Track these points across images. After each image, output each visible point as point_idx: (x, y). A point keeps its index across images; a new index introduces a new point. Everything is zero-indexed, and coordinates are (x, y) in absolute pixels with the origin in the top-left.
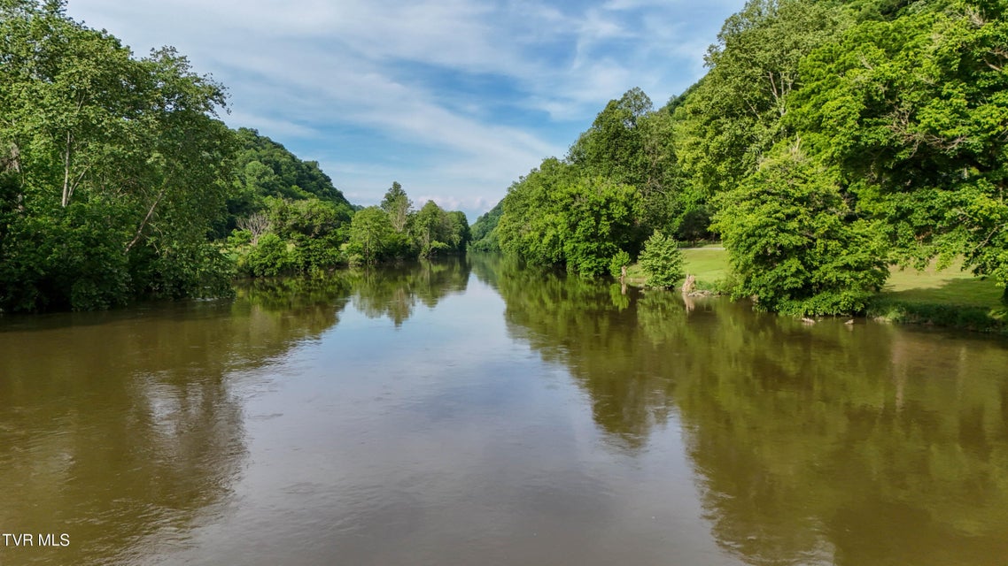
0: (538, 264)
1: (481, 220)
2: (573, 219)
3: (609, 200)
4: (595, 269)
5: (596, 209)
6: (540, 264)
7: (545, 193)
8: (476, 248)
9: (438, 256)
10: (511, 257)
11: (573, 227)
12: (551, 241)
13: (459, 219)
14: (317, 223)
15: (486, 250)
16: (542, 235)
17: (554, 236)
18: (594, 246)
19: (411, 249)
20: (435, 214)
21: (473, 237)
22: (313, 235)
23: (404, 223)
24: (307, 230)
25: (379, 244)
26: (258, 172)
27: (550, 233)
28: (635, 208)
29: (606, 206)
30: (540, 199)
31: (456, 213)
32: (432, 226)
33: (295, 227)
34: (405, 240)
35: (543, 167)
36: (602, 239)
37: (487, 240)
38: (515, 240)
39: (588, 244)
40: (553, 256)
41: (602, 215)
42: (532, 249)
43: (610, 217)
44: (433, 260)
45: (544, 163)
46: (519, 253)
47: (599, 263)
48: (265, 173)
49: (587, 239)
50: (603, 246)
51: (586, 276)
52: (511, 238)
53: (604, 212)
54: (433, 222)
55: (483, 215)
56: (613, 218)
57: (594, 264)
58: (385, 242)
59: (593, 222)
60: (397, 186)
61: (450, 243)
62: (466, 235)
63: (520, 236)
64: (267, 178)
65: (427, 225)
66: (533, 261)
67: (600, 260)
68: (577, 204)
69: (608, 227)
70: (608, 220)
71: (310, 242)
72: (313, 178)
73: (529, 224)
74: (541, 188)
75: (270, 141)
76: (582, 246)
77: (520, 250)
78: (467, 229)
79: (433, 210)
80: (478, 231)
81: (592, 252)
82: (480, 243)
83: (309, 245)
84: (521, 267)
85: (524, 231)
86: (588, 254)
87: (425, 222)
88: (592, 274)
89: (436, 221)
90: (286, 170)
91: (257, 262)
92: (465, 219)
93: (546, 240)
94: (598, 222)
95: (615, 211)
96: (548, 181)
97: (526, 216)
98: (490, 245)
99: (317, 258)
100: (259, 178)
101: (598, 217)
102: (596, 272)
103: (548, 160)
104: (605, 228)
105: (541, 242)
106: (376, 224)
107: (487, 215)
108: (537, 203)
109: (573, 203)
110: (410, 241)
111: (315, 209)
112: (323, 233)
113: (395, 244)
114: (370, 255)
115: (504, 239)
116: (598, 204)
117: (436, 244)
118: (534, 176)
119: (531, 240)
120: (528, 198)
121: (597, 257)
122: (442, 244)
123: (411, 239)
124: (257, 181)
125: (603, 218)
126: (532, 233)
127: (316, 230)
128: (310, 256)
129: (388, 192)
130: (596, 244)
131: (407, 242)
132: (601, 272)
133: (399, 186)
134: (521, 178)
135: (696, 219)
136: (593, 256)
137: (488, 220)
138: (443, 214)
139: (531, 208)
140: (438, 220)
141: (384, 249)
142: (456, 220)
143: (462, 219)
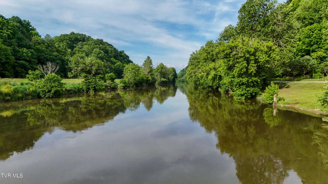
0: (203, 88)
1: (181, 71)
2: (231, 63)
3: (256, 50)
4: (246, 95)
5: (247, 56)
6: (206, 88)
7: (207, 56)
8: (179, 81)
9: (163, 84)
10: (192, 85)
11: (230, 68)
12: (213, 77)
13: (173, 70)
14: (94, 68)
15: (183, 82)
16: (208, 74)
17: (214, 75)
18: (245, 80)
19: (150, 81)
20: (162, 68)
21: (178, 76)
22: (92, 75)
23: (149, 71)
24: (89, 72)
25: (135, 79)
26: (97, 53)
27: (213, 73)
28: (273, 55)
29: (254, 54)
30: (205, 59)
31: (172, 68)
32: (161, 73)
33: (82, 70)
34: (148, 78)
35: (206, 45)
36: (250, 75)
37: (183, 78)
38: (193, 77)
39: (241, 79)
40: (214, 85)
41: (251, 60)
42: (202, 81)
43: (256, 61)
44: (161, 85)
45: (207, 43)
46: (195, 83)
47: (248, 91)
48: (100, 53)
49: (240, 75)
50: (250, 80)
51: (239, 99)
52: (192, 77)
53: (252, 58)
54: (161, 71)
55: (182, 70)
56: (259, 62)
57: (244, 92)
58: (137, 78)
59: (246, 65)
60: (149, 58)
61: (169, 79)
62: (175, 76)
63: (196, 76)
64: (100, 55)
65: (159, 72)
66: (202, 87)
67: (248, 89)
68: (234, 53)
69: (255, 68)
70: (255, 63)
71: (90, 78)
72: (121, 56)
73: (200, 70)
74: (206, 54)
75: (107, 43)
76: (237, 80)
77: (195, 82)
78: (176, 74)
79: (162, 67)
80: (180, 75)
81: (243, 84)
82: (181, 79)
83: (89, 79)
84: (196, 88)
85: (198, 73)
86: (240, 85)
87: (159, 71)
88: (243, 98)
89: (163, 71)
90: (110, 53)
91: (41, 89)
92: (175, 70)
93: (210, 77)
94: (248, 63)
95: (261, 57)
96: (209, 51)
97: (199, 66)
98: (184, 80)
99: (93, 86)
100: (98, 55)
101: (248, 61)
102: (246, 97)
103: (209, 42)
104: (253, 69)
105: (207, 78)
106: (134, 71)
107: (183, 69)
108: (204, 61)
109: (231, 52)
110: (150, 78)
111: (93, 62)
112: (97, 74)
113: (143, 79)
114: (131, 84)
115: (189, 77)
116: (248, 52)
117: (163, 79)
118: (203, 49)
119: (202, 77)
120: (199, 58)
121: (247, 87)
122: (165, 79)
123: (150, 77)
124: (97, 56)
125: (252, 62)
126: (203, 74)
127: (93, 72)
128: (89, 85)
129: (145, 60)
130: (246, 79)
131: (149, 79)
132: (249, 97)
133: (150, 58)
134: (196, 51)
135: (295, 65)
136: (244, 87)
137: (184, 71)
138: (166, 68)
139: (201, 63)
140: (164, 70)
141: (138, 81)
142: (172, 71)
143: (174, 70)
